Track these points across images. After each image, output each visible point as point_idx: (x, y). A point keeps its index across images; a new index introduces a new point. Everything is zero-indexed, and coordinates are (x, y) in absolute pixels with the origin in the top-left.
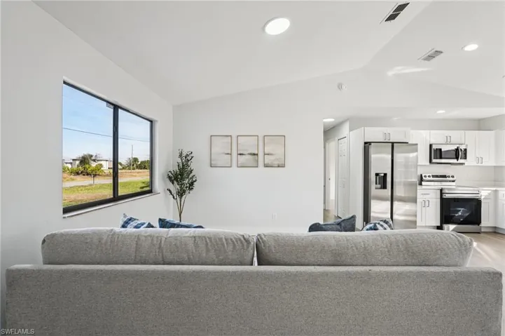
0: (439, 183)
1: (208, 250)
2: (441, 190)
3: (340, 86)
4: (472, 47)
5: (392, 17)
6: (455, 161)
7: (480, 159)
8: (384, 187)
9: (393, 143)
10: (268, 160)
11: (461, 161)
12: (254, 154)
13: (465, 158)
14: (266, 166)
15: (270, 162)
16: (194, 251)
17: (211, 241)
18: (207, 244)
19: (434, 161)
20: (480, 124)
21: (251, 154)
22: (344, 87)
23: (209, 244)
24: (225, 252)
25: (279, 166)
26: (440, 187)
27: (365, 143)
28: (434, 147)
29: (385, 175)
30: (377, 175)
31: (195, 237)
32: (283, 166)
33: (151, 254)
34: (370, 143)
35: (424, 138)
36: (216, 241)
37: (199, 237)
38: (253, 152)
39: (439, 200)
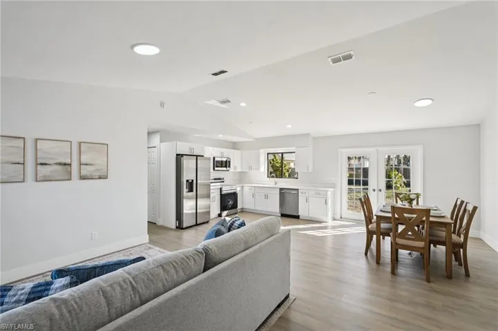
0: (219, 184)
1: (177, 272)
2: (221, 189)
3: (162, 105)
4: (243, 104)
5: (215, 74)
6: (225, 169)
7: (235, 168)
8: (191, 190)
9: (197, 156)
10: (86, 171)
11: (228, 169)
12: (65, 164)
13: (229, 167)
14: (83, 178)
15: (88, 174)
16: (167, 277)
17: (177, 263)
18: (174, 267)
19: (216, 169)
20: (234, 146)
21: (60, 164)
22: (165, 106)
23: (176, 266)
24: (190, 267)
25: (100, 178)
26: (220, 187)
27: (177, 155)
28: (216, 159)
29: (193, 180)
30: (187, 181)
31: (161, 265)
32: (106, 177)
33: (126, 300)
34: (182, 155)
35: (211, 152)
36: (180, 262)
37: (165, 264)
38: (63, 161)
39: (219, 196)
